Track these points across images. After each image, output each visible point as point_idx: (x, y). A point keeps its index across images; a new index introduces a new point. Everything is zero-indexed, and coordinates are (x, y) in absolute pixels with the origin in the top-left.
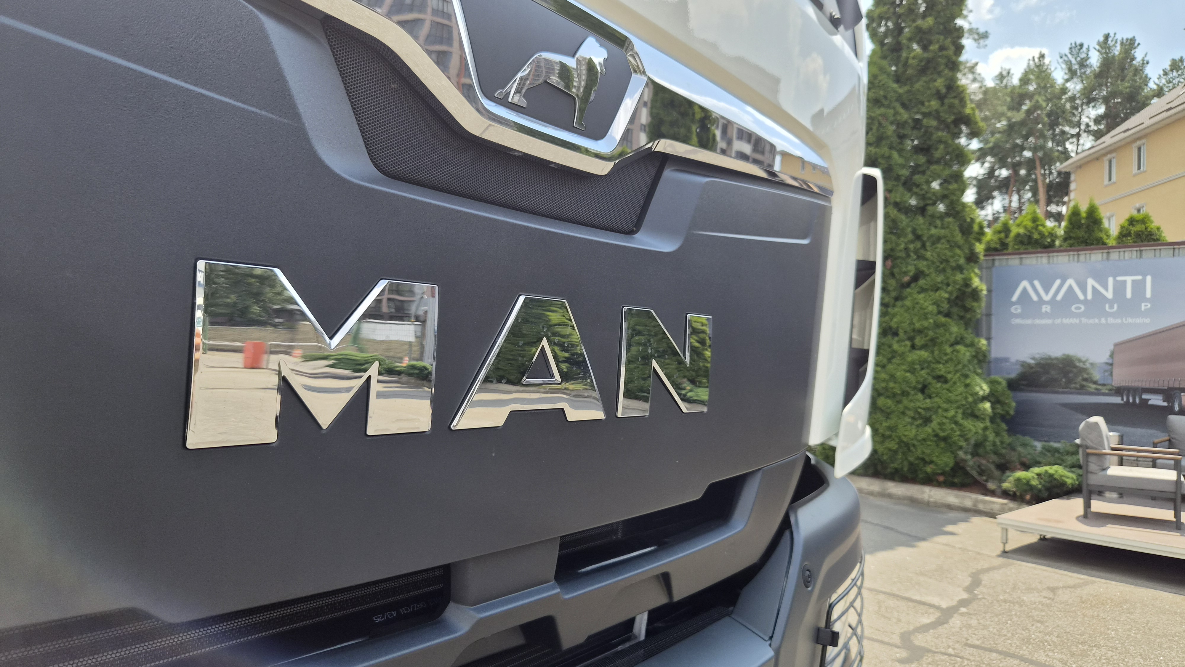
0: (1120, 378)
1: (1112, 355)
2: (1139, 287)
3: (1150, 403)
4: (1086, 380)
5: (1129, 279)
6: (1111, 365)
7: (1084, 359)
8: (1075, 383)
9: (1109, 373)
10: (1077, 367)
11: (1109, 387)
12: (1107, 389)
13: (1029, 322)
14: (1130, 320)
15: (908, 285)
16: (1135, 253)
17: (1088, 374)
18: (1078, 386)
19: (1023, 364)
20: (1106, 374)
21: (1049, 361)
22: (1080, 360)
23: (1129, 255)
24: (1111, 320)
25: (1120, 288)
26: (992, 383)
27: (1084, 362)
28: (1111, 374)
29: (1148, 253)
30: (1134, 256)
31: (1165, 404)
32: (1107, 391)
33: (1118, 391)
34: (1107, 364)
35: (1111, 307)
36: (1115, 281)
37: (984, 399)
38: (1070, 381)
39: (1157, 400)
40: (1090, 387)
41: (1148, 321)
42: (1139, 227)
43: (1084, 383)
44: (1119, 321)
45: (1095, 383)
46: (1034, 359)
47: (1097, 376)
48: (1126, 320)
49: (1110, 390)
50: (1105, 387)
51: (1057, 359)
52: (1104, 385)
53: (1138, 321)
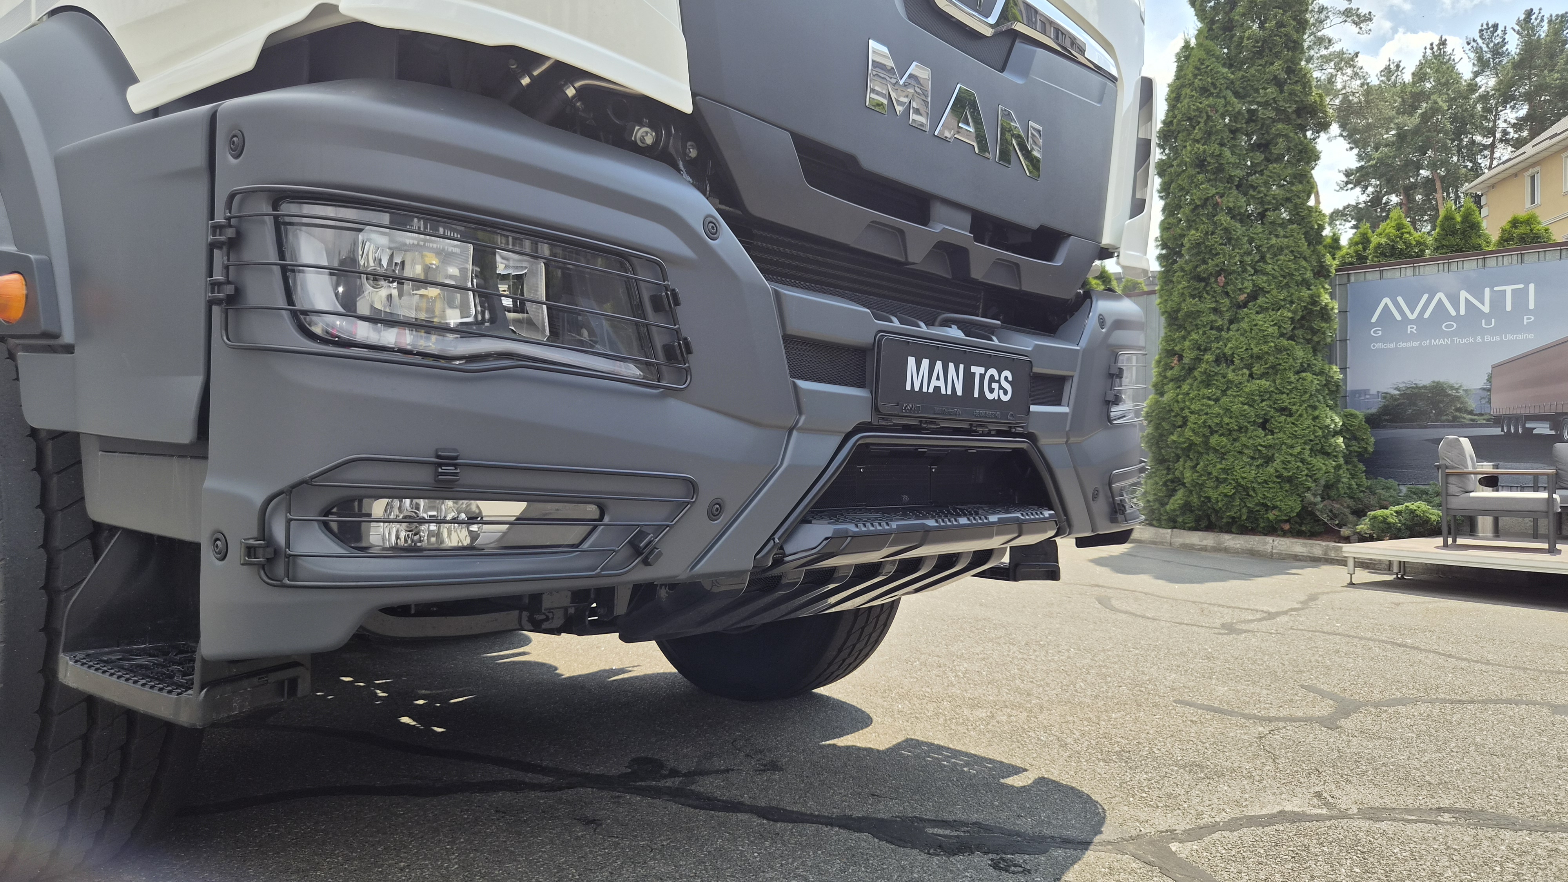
0: (1500, 405)
1: (1489, 380)
2: (1520, 296)
3: (1535, 432)
4: (1458, 410)
6: (1489, 390)
7: (1457, 386)
8: (1447, 415)
9: (1487, 400)
10: (1450, 395)
11: (1486, 417)
12: (1484, 419)
13: (1392, 346)
14: (1510, 337)
15: (1245, 305)
16: (1515, 257)
17: (1462, 403)
18: (1450, 418)
19: (1385, 396)
20: (1483, 401)
21: (1416, 391)
22: (1452, 388)
23: (1509, 261)
24: (1488, 338)
25: (1498, 301)
26: (1347, 416)
27: (1457, 389)
28: (1489, 402)
29: (1531, 258)
30: (1515, 262)
31: (1553, 432)
32: (1485, 422)
33: (1497, 421)
34: (1484, 389)
37: (1336, 433)
38: (1440, 413)
39: (1543, 429)
40: (1464, 418)
41: (1531, 336)
42: (1522, 230)
43: (1458, 414)
44: (1498, 338)
45: (1471, 413)
46: (1397, 389)
47: (1472, 404)
48: (1506, 337)
49: (1488, 420)
50: (1482, 418)
51: (1425, 387)
52: (1481, 415)
53: (1520, 337)
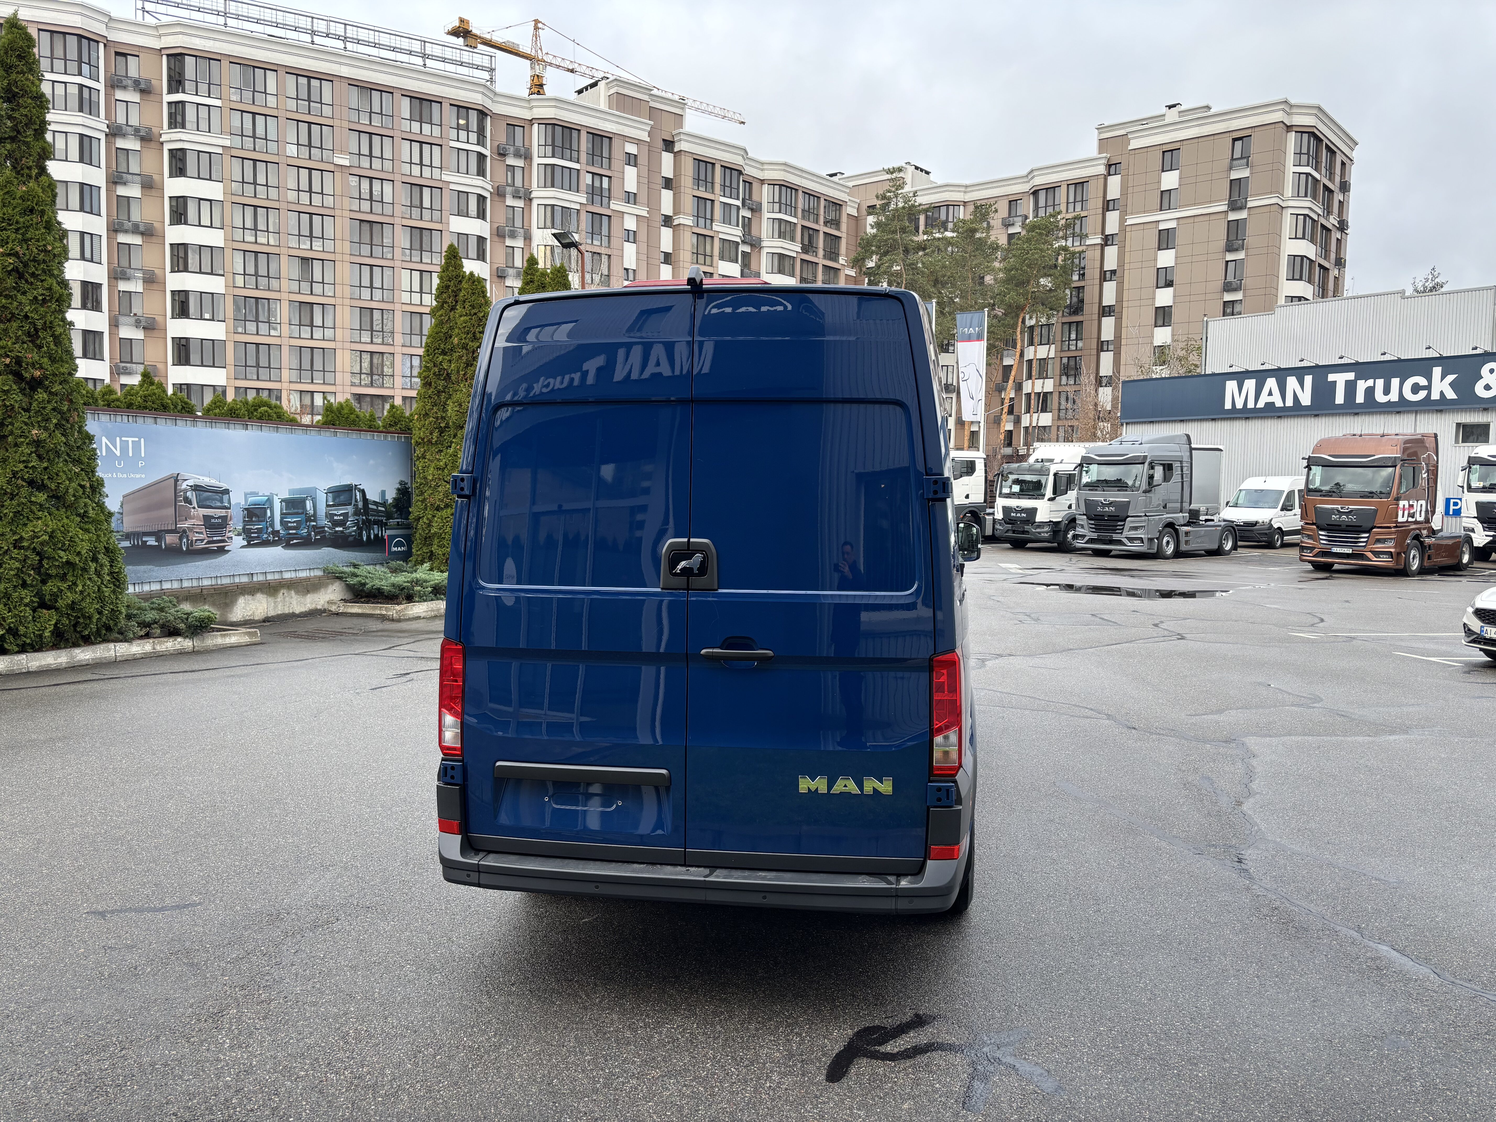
0: (129, 525)
1: (122, 506)
2: (136, 447)
3: (148, 543)
5: (130, 440)
6: (122, 514)
9: (120, 521)
11: (121, 533)
12: (119, 535)
14: (132, 475)
24: (120, 475)
28: (122, 523)
29: (140, 419)
30: (131, 421)
31: (157, 544)
33: (128, 536)
34: (119, 513)
35: (120, 464)
36: (121, 440)
39: (151, 541)
41: (143, 476)
44: (125, 476)
48: (129, 475)
49: (123, 536)
52: (118, 532)
53: (138, 476)
